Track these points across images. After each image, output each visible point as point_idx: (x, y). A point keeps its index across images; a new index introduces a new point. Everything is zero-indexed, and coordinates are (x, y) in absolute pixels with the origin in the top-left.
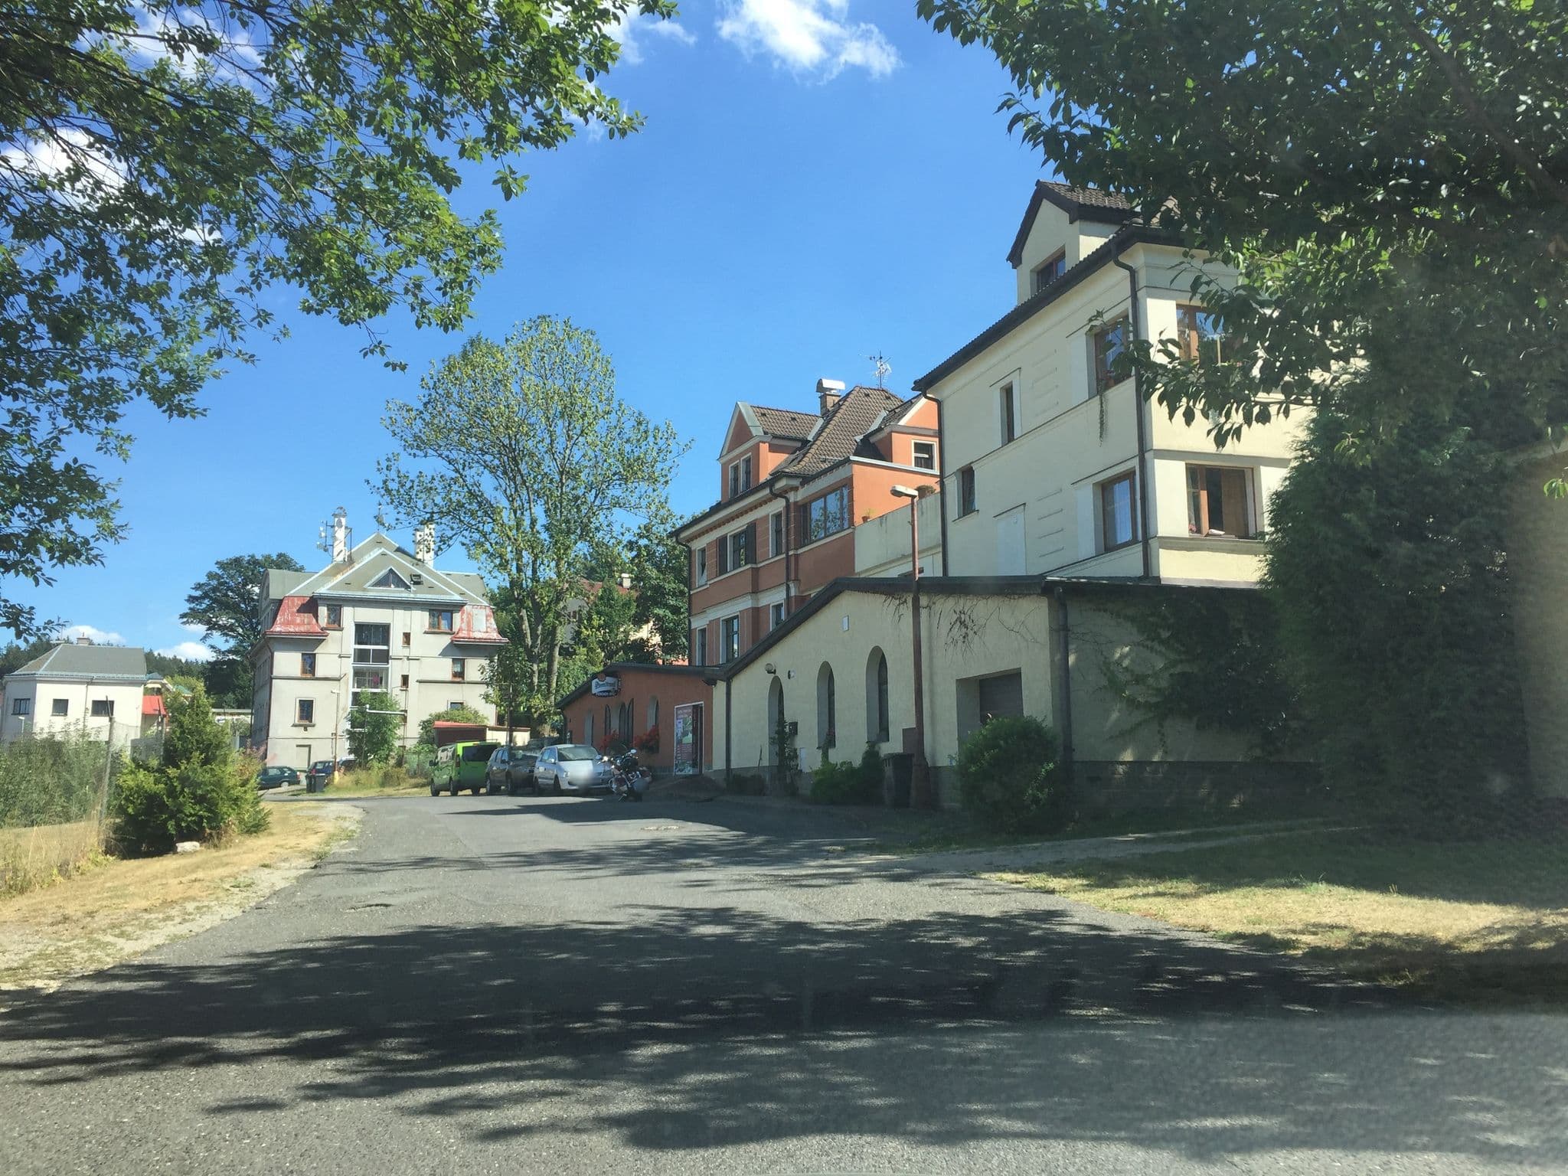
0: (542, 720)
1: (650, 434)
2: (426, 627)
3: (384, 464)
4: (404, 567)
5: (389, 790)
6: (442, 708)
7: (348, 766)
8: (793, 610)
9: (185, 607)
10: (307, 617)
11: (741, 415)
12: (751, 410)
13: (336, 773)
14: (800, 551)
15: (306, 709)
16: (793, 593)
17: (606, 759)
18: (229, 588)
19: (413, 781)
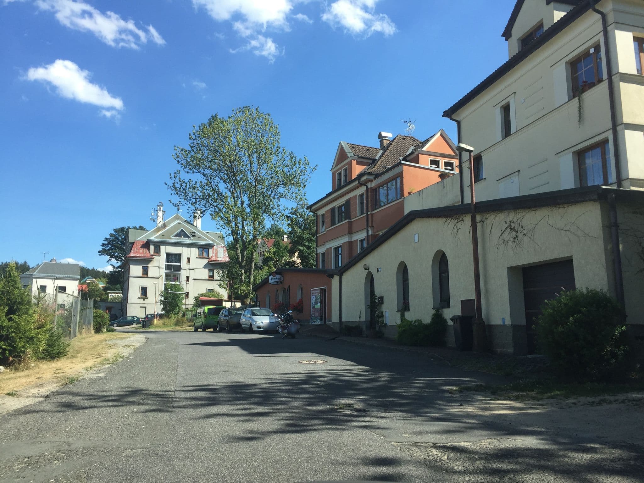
0: (246, 296)
1: (297, 163)
2: (197, 255)
3: (173, 175)
4: (188, 229)
5: (178, 328)
6: (204, 291)
7: (161, 316)
8: (370, 242)
9: (100, 248)
10: (145, 250)
11: (342, 147)
12: (347, 145)
13: (155, 319)
14: (374, 212)
15: (144, 290)
16: (370, 233)
17: (276, 315)
18: (119, 240)
19: (189, 324)
